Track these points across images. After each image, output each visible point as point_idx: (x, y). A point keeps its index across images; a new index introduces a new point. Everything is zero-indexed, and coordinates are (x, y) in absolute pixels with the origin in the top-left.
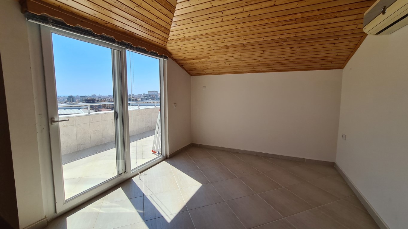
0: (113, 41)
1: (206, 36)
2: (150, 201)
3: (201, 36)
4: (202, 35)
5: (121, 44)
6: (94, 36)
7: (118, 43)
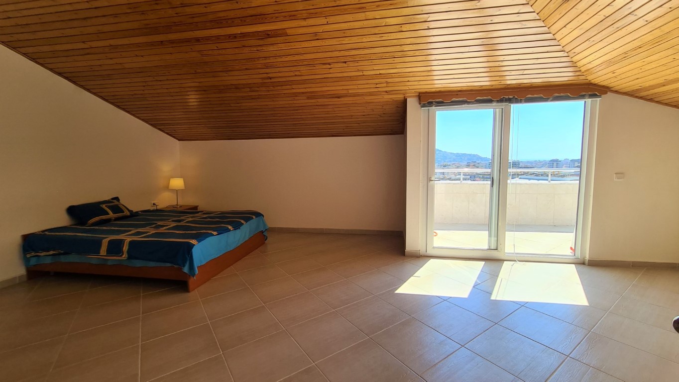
0: (490, 101)
1: (641, 49)
2: (495, 285)
3: (632, 51)
4: (635, 49)
5: (501, 101)
6: (468, 103)
7: (498, 101)
